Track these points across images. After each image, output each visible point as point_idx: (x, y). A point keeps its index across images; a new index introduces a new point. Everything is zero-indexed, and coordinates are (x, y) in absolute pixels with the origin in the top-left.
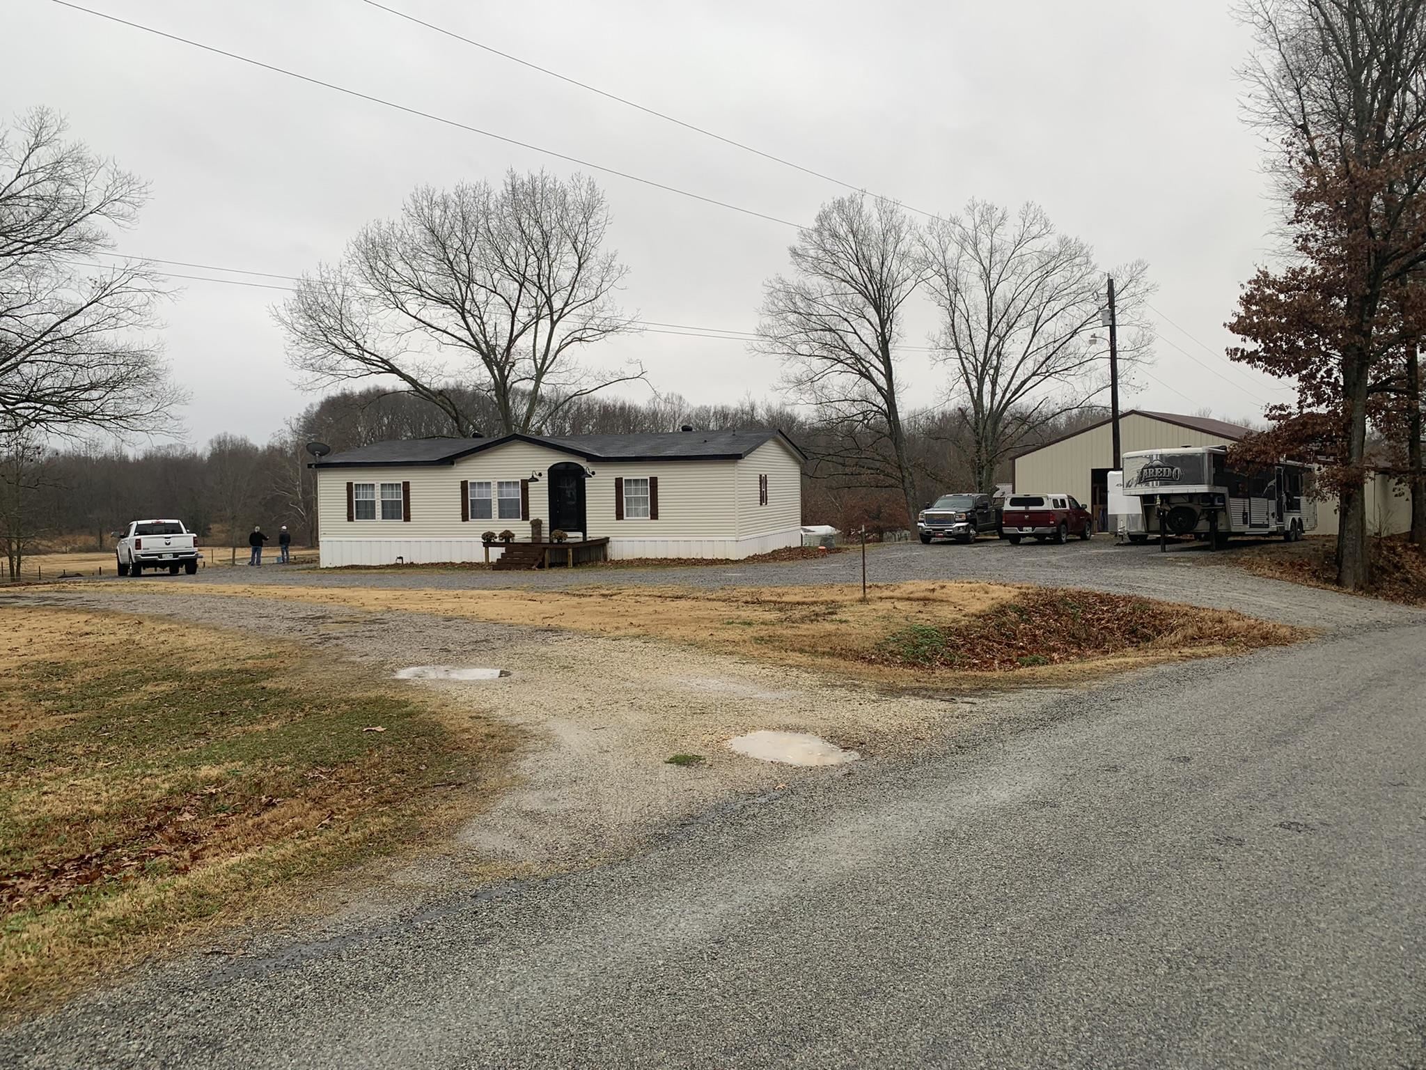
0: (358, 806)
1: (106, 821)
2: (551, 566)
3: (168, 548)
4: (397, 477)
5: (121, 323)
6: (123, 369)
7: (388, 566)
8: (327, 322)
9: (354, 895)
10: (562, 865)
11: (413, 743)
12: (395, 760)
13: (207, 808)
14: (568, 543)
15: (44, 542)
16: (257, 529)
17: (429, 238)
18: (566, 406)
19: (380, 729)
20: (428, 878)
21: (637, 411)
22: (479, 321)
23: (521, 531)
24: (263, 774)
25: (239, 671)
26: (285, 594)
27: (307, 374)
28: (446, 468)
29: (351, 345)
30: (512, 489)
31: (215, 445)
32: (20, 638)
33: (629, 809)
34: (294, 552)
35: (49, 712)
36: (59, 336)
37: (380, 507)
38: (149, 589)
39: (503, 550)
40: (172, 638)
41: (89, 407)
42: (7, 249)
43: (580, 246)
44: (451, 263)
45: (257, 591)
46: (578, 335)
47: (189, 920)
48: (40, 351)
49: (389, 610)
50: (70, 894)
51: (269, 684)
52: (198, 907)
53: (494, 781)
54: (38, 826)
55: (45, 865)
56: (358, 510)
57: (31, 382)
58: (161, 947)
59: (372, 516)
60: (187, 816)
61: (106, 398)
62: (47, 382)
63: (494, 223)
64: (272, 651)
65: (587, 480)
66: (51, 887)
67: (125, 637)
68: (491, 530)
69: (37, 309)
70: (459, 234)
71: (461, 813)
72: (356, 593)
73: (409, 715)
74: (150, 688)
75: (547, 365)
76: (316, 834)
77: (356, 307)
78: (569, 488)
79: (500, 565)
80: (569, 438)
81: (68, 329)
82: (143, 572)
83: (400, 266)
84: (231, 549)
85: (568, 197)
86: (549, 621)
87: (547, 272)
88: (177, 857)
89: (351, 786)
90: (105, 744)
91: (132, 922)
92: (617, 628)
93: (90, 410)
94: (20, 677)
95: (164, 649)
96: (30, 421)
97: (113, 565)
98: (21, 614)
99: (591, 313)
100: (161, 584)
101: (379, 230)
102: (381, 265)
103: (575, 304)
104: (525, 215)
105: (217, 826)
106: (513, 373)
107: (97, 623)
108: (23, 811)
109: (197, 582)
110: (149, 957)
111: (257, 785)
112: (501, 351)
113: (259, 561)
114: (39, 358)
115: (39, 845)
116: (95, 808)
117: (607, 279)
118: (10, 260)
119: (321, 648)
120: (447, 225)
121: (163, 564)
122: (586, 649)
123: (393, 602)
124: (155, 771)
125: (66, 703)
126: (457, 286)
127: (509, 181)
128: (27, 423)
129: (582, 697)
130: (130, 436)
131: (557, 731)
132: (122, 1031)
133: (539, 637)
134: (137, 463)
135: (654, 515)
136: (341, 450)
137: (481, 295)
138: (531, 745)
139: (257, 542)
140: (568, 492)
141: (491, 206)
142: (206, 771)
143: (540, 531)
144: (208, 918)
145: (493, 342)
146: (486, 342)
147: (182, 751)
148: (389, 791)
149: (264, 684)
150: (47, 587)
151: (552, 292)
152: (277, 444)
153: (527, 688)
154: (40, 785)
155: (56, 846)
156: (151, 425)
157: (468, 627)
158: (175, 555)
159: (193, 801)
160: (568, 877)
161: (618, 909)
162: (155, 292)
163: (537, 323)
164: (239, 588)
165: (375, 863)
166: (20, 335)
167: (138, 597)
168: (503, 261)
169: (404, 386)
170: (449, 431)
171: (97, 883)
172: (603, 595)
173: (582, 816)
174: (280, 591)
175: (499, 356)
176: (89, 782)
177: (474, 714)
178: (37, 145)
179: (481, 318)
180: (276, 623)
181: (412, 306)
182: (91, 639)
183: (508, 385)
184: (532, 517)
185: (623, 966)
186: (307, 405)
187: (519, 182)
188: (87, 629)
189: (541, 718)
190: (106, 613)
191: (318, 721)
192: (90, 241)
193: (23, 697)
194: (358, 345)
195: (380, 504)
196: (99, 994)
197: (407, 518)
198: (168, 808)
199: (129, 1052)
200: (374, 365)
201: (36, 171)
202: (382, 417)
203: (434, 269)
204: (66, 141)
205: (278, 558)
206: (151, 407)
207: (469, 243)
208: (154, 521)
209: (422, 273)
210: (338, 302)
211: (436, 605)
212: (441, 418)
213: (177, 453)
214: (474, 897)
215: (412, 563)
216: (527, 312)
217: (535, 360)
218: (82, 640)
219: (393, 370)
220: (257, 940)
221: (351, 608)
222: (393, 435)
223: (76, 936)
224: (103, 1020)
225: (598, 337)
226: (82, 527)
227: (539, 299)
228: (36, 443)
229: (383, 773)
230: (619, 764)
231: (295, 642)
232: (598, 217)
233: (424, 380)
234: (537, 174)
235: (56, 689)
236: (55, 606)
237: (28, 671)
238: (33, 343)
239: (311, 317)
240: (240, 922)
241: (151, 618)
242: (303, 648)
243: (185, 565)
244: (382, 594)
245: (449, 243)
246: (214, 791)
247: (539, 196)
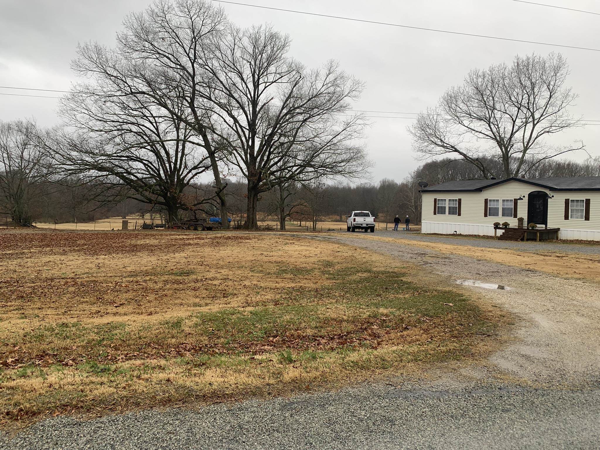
0: (443, 336)
1: (348, 323)
2: (528, 240)
3: (365, 222)
4: (456, 197)
5: (353, 137)
6: (352, 154)
7: (450, 234)
8: (429, 131)
9: (444, 375)
10: (544, 384)
11: (466, 313)
12: (458, 319)
13: (382, 325)
14: (537, 230)
15: (323, 217)
16: (397, 216)
17: (476, 91)
18: (537, 165)
19: (451, 304)
20: (477, 375)
21: (577, 166)
22: (496, 127)
23: (513, 223)
24: (403, 315)
25: (392, 272)
26: (409, 243)
27: (420, 154)
28: (479, 193)
29: (439, 141)
30: (509, 203)
31: (382, 183)
32: (318, 251)
33: (580, 365)
34: (411, 226)
35: (327, 279)
36: (332, 143)
37: (448, 209)
38: (358, 237)
39: (503, 231)
40: (367, 256)
41: (341, 169)
42: (318, 113)
43: (551, 87)
44: (485, 102)
45: (397, 241)
46: (547, 130)
47: (380, 369)
48: (326, 149)
49: (452, 253)
50: (336, 348)
51: (404, 279)
52: (383, 364)
53: (505, 337)
54: (326, 320)
55: (328, 335)
56: (438, 210)
57: (323, 160)
58: (370, 377)
59: (444, 213)
60: (375, 327)
61: (346, 166)
62: (328, 160)
63: (507, 82)
64: (405, 266)
65: (549, 200)
66: (331, 344)
67: (351, 254)
68: (498, 221)
69: (326, 134)
70: (490, 88)
71: (490, 349)
72: (437, 245)
73: (464, 300)
74: (360, 274)
75: (529, 145)
76: (425, 345)
77: (441, 124)
78: (538, 203)
79: (501, 238)
80: (539, 179)
81: (335, 141)
82: (356, 230)
83: (462, 105)
84: (386, 224)
85: (547, 65)
86: (529, 266)
87: (532, 101)
88: (372, 342)
89: (440, 327)
90: (346, 293)
91: (360, 364)
92: (567, 274)
93: (341, 170)
94: (318, 265)
95: (364, 260)
96: (322, 174)
97: (345, 227)
98: (318, 242)
99: (555, 119)
100: (362, 236)
101: (453, 90)
102: (453, 106)
103: (547, 115)
104: (523, 76)
105: (386, 333)
106: (512, 150)
107: (342, 248)
108: (321, 314)
109: (374, 235)
110: (366, 380)
111: (401, 319)
112: (507, 140)
113: (397, 229)
114: (326, 151)
115: (326, 327)
116: (344, 317)
117: (565, 101)
118: (319, 117)
119: (424, 267)
120: (485, 85)
121: (363, 228)
122: (551, 282)
123: (453, 250)
124: (364, 307)
125: (332, 276)
126: (487, 112)
127: (516, 61)
128: (321, 175)
129: (549, 305)
130: (354, 179)
131: (536, 319)
132: (358, 406)
133: (524, 273)
134: (354, 189)
135: (587, 218)
136: (431, 185)
137: (498, 115)
138: (523, 323)
139: (397, 221)
140: (538, 205)
141: (506, 74)
142: (382, 310)
143: (523, 223)
144: (387, 370)
145: (503, 136)
146: (500, 136)
147: (372, 301)
148: (456, 332)
149: (402, 278)
150: (325, 234)
151: (534, 111)
152: (405, 183)
153: (519, 297)
154: (326, 305)
155: (332, 329)
156: (361, 175)
157: (488, 265)
158: (367, 225)
159: (377, 321)
160: (548, 391)
161: (578, 414)
162: (365, 124)
163: (525, 126)
164: (391, 239)
165: (453, 362)
166: (320, 144)
167: (355, 240)
168: (510, 99)
169: (461, 157)
170: (478, 176)
171: (345, 345)
172: (558, 257)
173: (553, 363)
174: (407, 242)
175: (505, 142)
176: (341, 307)
177: (494, 305)
178: (329, 74)
179: (498, 125)
180: (406, 254)
181: (466, 123)
182: (340, 254)
183: (509, 155)
184: (519, 216)
185: (583, 444)
186: (418, 167)
187: (521, 61)
188: (338, 250)
189: (527, 312)
190: (344, 245)
191: (424, 297)
192: (344, 107)
193: (319, 272)
194: (441, 140)
195: (448, 208)
196: (350, 389)
197: (459, 214)
198: (369, 323)
199: (361, 415)
200: (448, 148)
201: (328, 83)
202: (449, 171)
203: (477, 105)
204: (339, 71)
205: (404, 228)
206: (361, 168)
207: (494, 92)
208: (360, 211)
209: (471, 107)
210: (434, 123)
211: (473, 253)
212: (475, 171)
213: (368, 186)
214: (500, 389)
215: (460, 234)
216: (520, 120)
217: (523, 143)
218: (337, 254)
219: (456, 150)
220: (406, 383)
221: (436, 251)
222: (453, 179)
223: (341, 365)
224: (351, 399)
225: (558, 130)
226: (335, 212)
227: (527, 114)
228: (323, 182)
229: (453, 324)
230: (572, 341)
231: (413, 263)
232: (562, 72)
233: (470, 155)
234: (530, 55)
235: (329, 271)
236: (328, 240)
237: (320, 263)
238: (324, 146)
239: (423, 130)
240: (398, 374)
241: (360, 248)
242: (417, 266)
243: (370, 229)
244: (449, 247)
245: (485, 93)
246: (385, 319)
247: (531, 66)
